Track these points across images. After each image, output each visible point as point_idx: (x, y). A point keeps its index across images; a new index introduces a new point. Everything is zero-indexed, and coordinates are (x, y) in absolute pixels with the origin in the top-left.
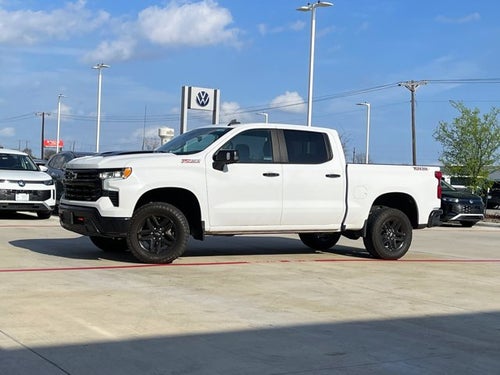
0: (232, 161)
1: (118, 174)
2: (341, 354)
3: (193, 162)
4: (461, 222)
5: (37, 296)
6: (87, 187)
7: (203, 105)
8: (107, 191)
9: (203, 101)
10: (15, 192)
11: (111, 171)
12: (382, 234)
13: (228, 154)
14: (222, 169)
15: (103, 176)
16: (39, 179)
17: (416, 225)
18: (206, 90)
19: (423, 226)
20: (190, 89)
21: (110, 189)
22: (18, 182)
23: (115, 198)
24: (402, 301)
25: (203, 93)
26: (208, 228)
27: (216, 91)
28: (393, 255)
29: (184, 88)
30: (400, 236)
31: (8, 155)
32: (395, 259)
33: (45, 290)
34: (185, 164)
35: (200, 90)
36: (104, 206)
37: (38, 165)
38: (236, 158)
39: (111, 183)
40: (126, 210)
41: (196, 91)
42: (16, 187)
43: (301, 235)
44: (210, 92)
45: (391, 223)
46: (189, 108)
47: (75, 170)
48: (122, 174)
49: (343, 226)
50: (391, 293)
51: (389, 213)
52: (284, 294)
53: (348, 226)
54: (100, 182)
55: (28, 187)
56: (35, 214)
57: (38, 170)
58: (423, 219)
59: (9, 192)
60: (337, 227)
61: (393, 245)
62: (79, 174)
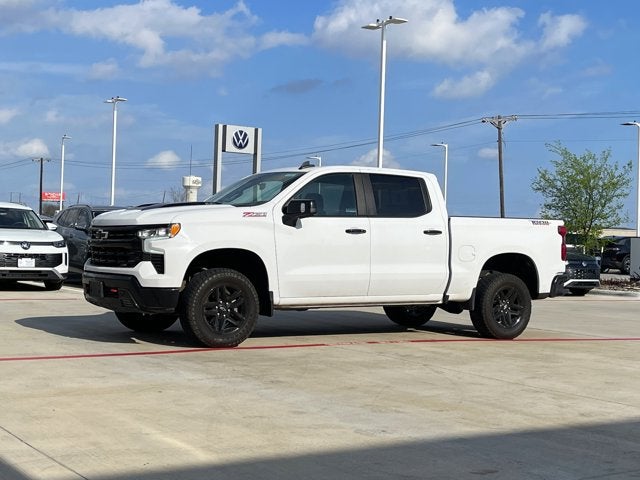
0: (308, 214)
1: (162, 232)
2: (492, 472)
3: (258, 215)
4: (571, 289)
5: (65, 393)
6: (122, 249)
7: (241, 147)
8: (149, 254)
9: (240, 142)
10: (17, 256)
11: (153, 228)
12: (494, 305)
13: (303, 206)
14: (294, 225)
15: (143, 234)
16: (47, 239)
17: (536, 295)
18: (245, 129)
19: (544, 296)
20: (225, 127)
21: (152, 251)
22: (21, 243)
23: (159, 262)
24: (542, 395)
25: (241, 132)
26: (277, 300)
27: (256, 131)
28: (508, 333)
29: (217, 126)
30: (515, 310)
31: (7, 210)
32: (510, 338)
33: (75, 385)
34: (248, 219)
35: (238, 129)
36: (145, 273)
37: (45, 222)
38: (312, 210)
39: (153, 244)
40: (173, 278)
41: (232, 130)
42: (18, 250)
43: (386, 308)
44: (250, 132)
45: (505, 292)
46: (224, 150)
47: (105, 228)
48: (167, 232)
49: (445, 297)
50: (524, 385)
51: (503, 279)
52: (388, 387)
53: (452, 297)
54: (139, 242)
55: (34, 250)
56: (42, 285)
57: (46, 228)
58: (545, 286)
59: (10, 256)
60: (438, 297)
61: (508, 321)
62: (110, 232)
